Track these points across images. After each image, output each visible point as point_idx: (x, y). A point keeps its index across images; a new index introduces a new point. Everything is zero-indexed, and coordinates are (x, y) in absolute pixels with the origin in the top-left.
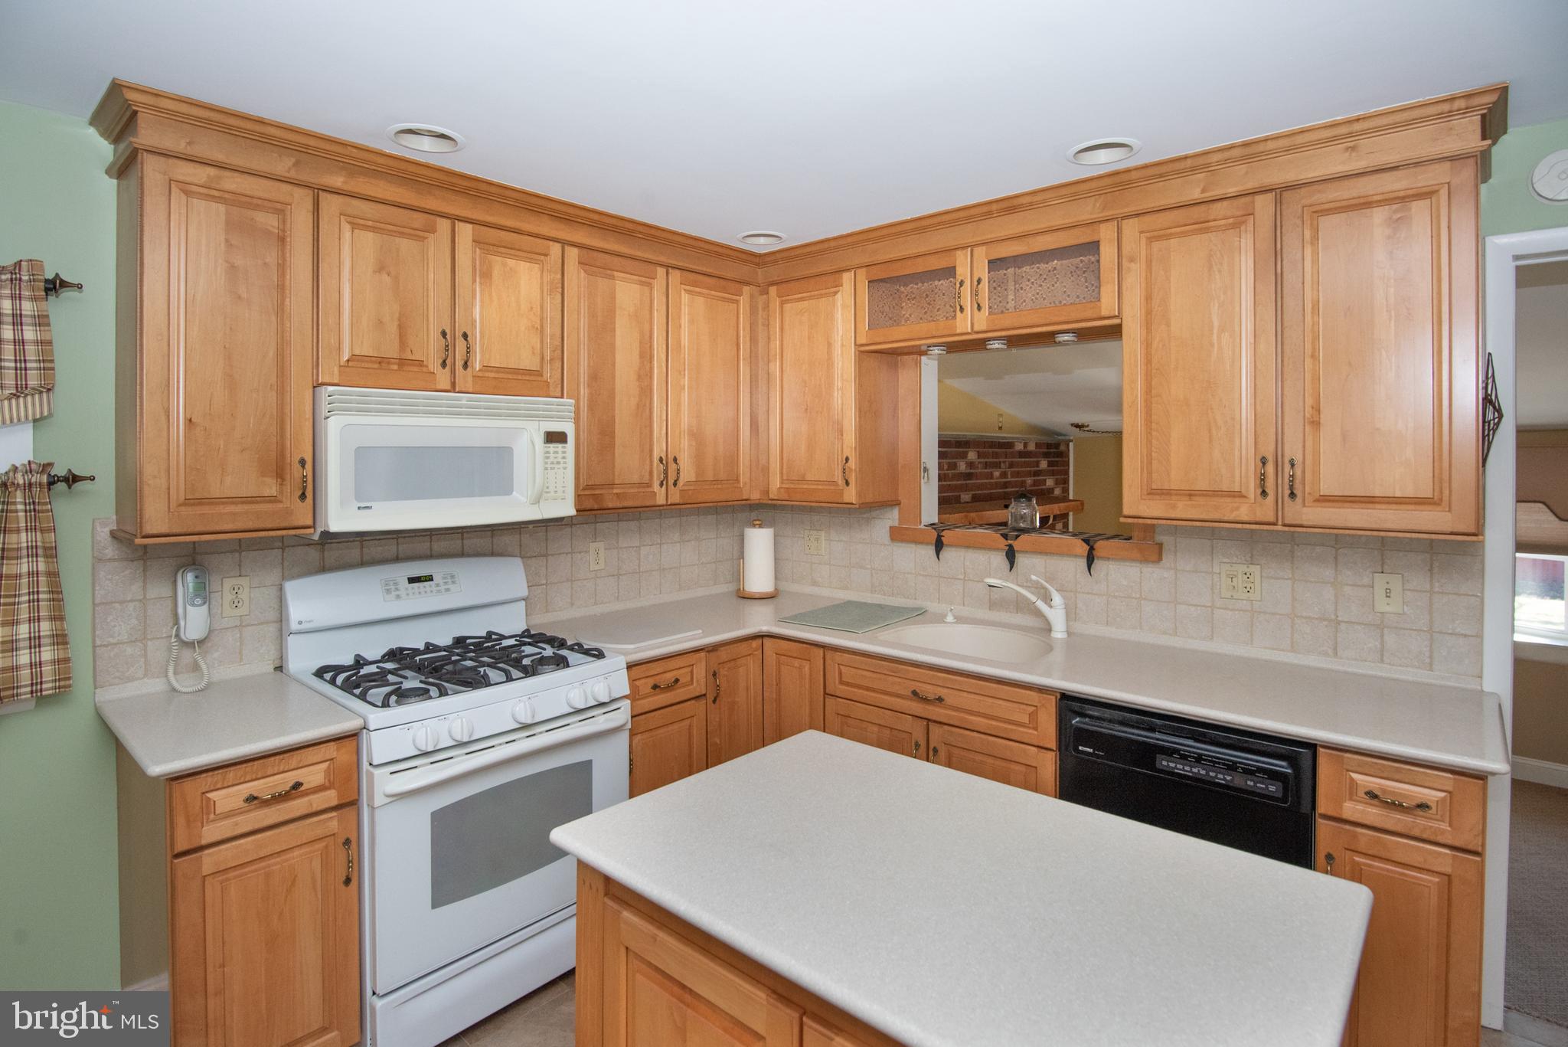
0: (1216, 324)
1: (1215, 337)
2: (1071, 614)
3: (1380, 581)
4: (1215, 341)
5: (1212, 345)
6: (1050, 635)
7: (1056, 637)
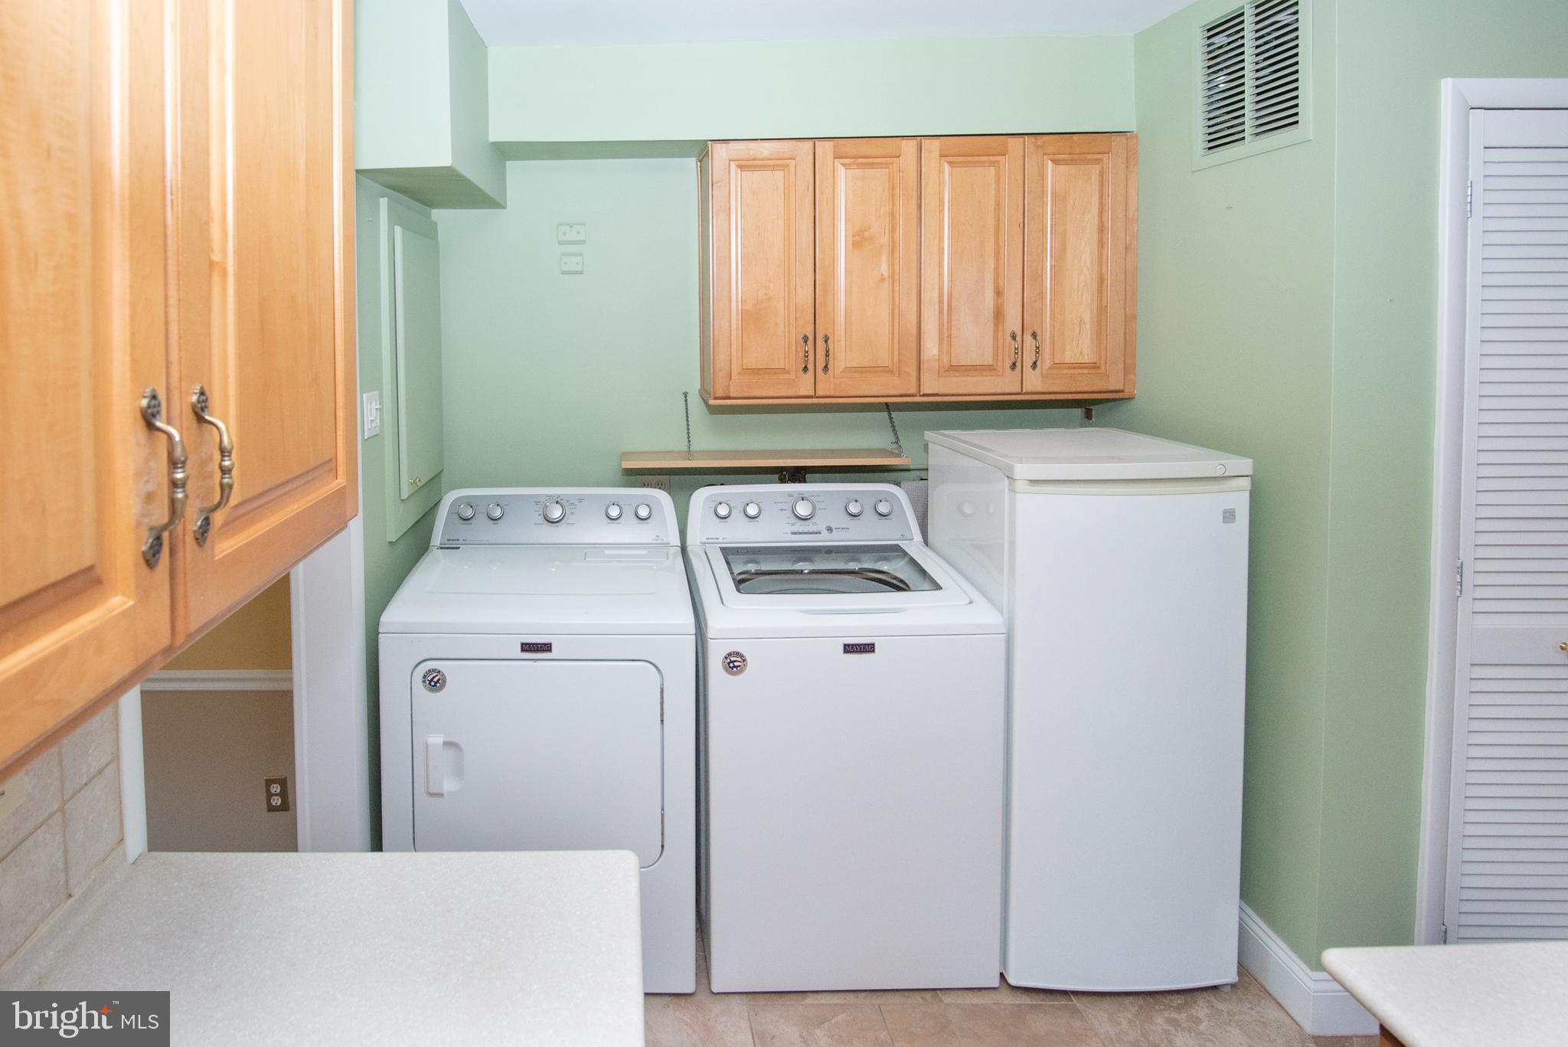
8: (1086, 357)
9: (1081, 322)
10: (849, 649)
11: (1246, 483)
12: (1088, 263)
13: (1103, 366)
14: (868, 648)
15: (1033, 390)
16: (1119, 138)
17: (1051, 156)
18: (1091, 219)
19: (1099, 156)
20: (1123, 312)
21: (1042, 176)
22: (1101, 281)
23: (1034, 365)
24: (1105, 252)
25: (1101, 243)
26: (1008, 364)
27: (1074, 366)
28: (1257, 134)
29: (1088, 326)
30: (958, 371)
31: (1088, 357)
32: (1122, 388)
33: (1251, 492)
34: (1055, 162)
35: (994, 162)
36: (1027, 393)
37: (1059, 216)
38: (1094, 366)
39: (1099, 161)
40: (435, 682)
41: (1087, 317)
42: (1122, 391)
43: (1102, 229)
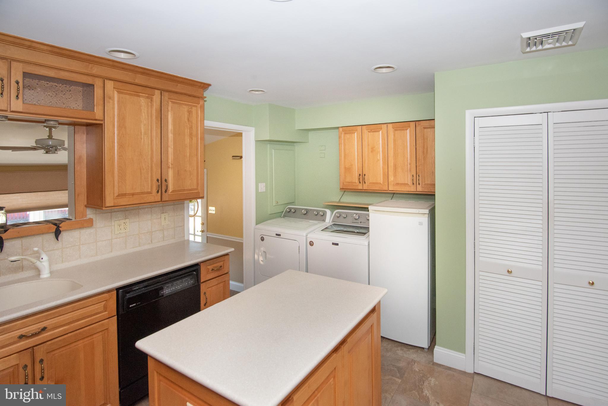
0: (143, 131)
1: (143, 136)
2: (51, 263)
3: (163, 216)
4: (143, 138)
5: (141, 139)
6: (39, 277)
7: (44, 277)
9: (432, 172)
10: (333, 244)
11: (427, 216)
14: (337, 244)
17: (423, 127)
21: (420, 132)
23: (419, 184)
26: (412, 183)
30: (399, 184)
35: (407, 129)
36: (417, 192)
40: (262, 239)
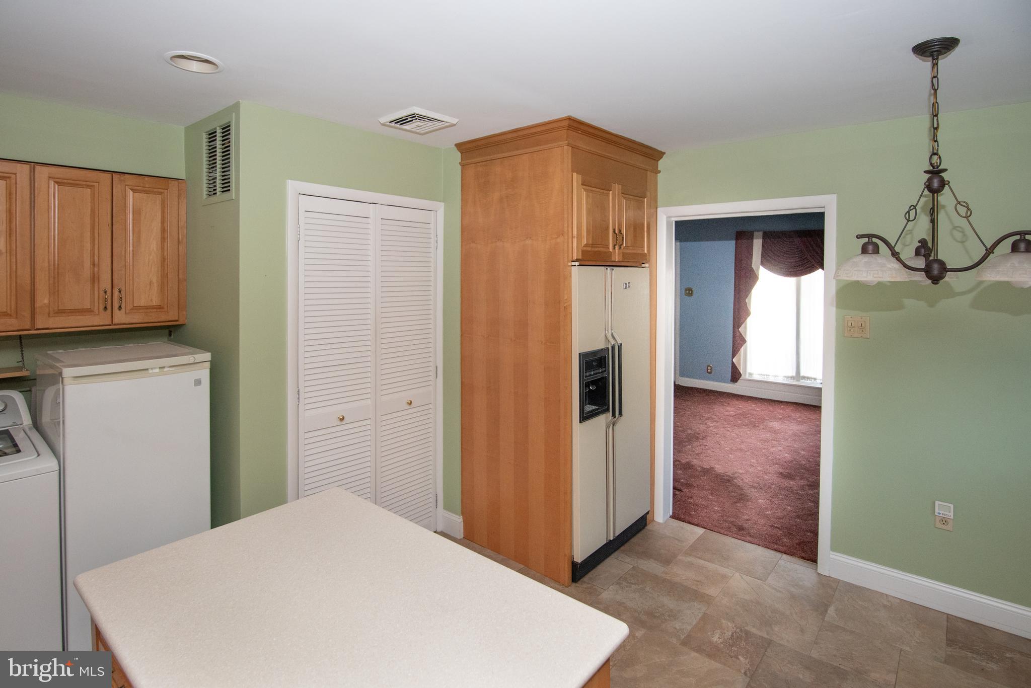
8: (154, 302)
9: (151, 283)
11: (208, 365)
12: (155, 249)
13: (165, 306)
15: (119, 322)
16: (176, 183)
17: (131, 187)
18: (156, 226)
19: (162, 191)
20: (177, 277)
21: (125, 197)
22: (163, 259)
23: (120, 308)
24: (166, 244)
25: (163, 239)
26: (102, 307)
27: (147, 308)
28: (223, 192)
29: (155, 284)
30: (64, 313)
31: (155, 301)
32: (177, 319)
33: (210, 368)
34: (134, 191)
35: (92, 186)
36: (115, 325)
37: (136, 221)
38: (160, 307)
39: (161, 193)
41: (154, 280)
42: (177, 321)
43: (163, 230)
